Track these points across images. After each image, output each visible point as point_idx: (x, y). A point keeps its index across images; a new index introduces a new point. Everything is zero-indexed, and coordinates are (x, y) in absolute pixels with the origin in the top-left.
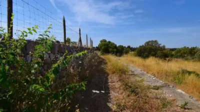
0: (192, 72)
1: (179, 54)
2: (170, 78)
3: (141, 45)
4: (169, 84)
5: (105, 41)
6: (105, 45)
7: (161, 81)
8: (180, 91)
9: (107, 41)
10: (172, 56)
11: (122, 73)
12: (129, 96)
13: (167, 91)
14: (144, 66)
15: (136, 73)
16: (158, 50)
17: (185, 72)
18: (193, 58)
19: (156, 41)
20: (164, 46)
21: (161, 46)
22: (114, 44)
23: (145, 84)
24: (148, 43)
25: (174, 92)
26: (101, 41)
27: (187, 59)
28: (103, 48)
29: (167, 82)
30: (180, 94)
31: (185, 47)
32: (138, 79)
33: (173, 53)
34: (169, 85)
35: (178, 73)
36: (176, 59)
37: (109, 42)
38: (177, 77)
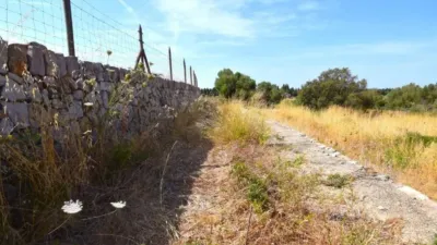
0: (432, 139)
1: (397, 101)
2: (378, 155)
3: (311, 80)
4: (376, 169)
5: (228, 72)
6: (228, 81)
7: (354, 162)
8: (408, 190)
9: (234, 72)
10: (382, 105)
11: (248, 141)
12: (240, 211)
13: (370, 191)
14: (315, 126)
15: (288, 141)
16: (350, 90)
17: (414, 139)
18: (430, 109)
19: (345, 70)
20: (364, 83)
21: (356, 81)
22: (248, 78)
23: (308, 169)
24: (326, 75)
25: (390, 196)
26: (220, 74)
27: (416, 111)
28: (224, 87)
29: (369, 165)
30: (411, 201)
31: (411, 85)
32: (289, 156)
33: (385, 98)
34: (375, 174)
35: (398, 141)
36: (390, 112)
37: (239, 75)
38: (395, 151)
